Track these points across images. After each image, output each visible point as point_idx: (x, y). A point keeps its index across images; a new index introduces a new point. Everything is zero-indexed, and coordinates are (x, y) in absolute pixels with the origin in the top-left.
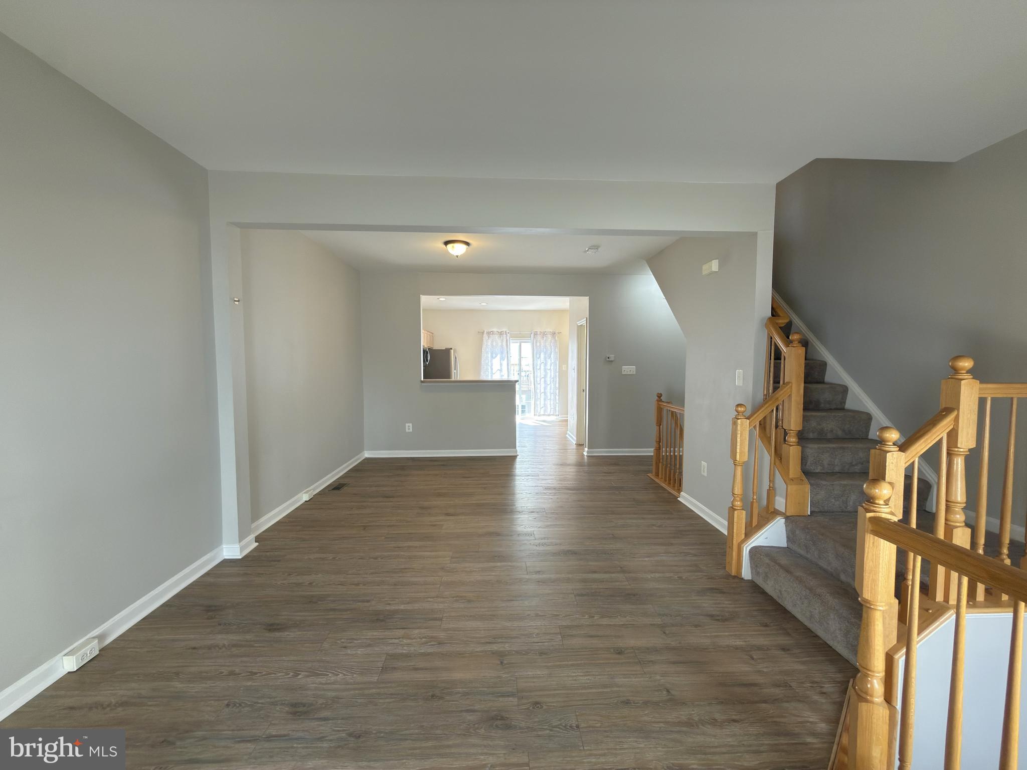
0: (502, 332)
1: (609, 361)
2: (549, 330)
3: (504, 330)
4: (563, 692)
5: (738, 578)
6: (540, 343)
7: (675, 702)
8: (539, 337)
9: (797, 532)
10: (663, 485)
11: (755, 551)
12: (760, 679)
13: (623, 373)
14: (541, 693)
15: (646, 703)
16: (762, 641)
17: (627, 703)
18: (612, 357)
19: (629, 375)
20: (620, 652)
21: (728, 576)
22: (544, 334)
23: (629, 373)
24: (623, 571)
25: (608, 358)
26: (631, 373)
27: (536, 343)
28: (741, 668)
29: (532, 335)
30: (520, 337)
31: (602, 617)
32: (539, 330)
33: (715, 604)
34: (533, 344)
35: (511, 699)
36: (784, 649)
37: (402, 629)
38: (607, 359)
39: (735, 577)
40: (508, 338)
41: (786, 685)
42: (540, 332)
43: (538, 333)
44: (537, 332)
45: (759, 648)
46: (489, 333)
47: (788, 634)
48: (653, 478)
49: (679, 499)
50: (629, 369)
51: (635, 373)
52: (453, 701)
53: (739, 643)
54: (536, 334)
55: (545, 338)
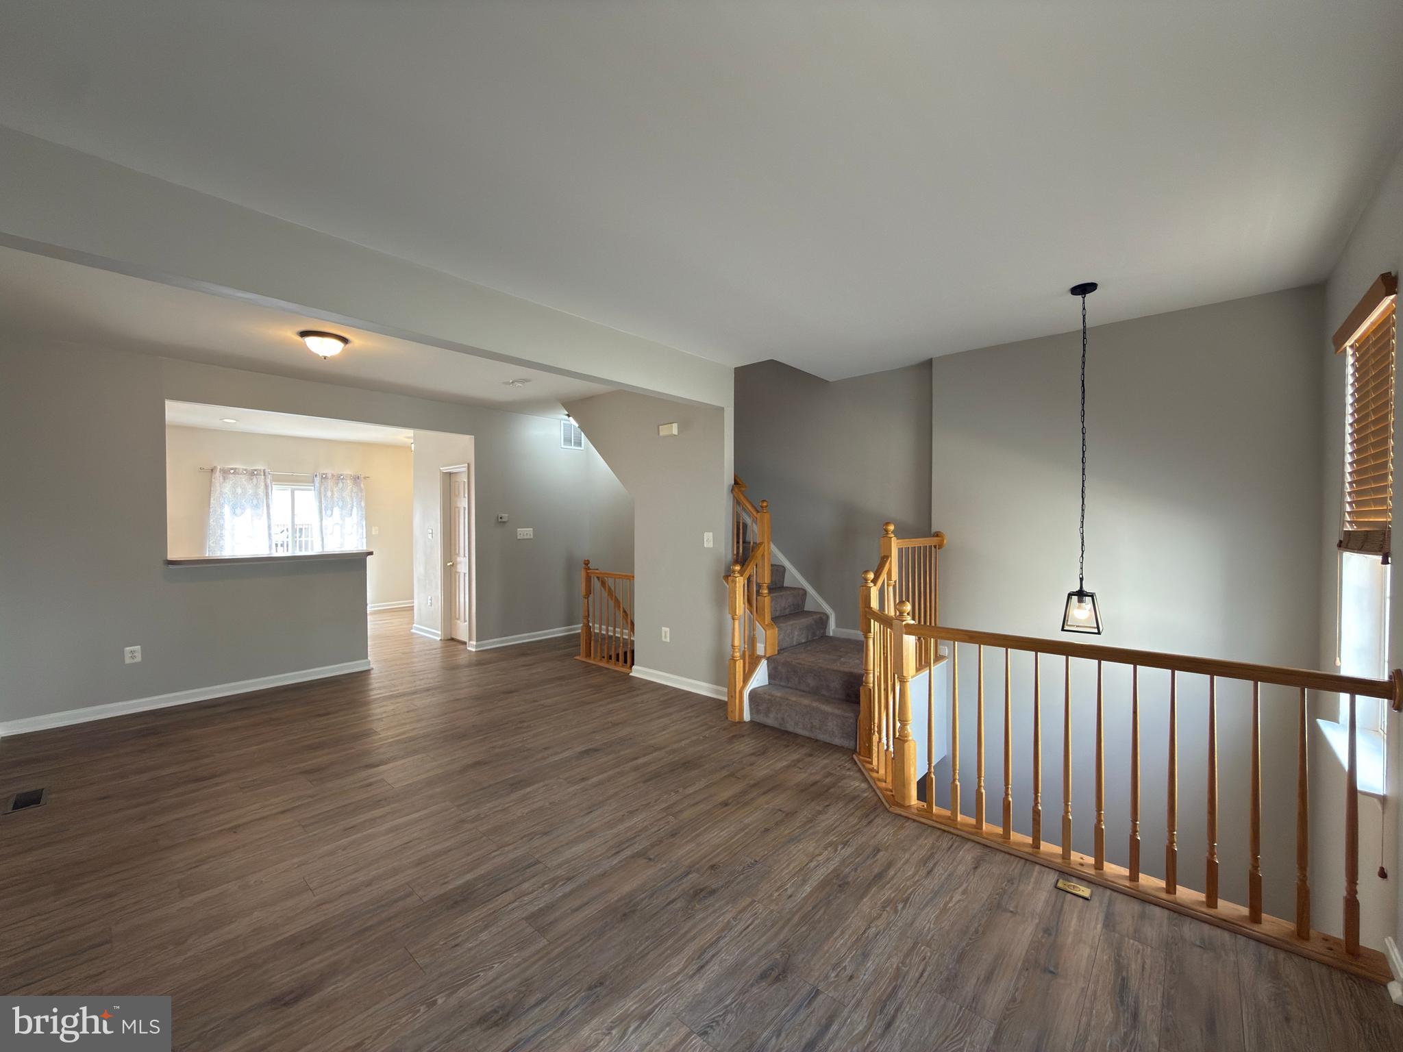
0: (256, 470)
1: (501, 522)
2: (348, 472)
3: (260, 467)
4: (721, 849)
5: (741, 722)
6: (332, 491)
7: (791, 815)
8: (330, 483)
9: (780, 668)
10: (602, 664)
11: (754, 695)
12: (817, 778)
13: (519, 538)
14: (707, 859)
15: (777, 824)
16: (795, 756)
17: (767, 830)
18: (505, 516)
19: (527, 539)
20: (726, 804)
21: (735, 724)
22: (338, 478)
23: (526, 537)
24: (657, 749)
25: (501, 518)
26: (528, 537)
27: (325, 491)
28: (800, 777)
29: (317, 480)
30: (292, 480)
31: (685, 788)
32: (329, 472)
33: (747, 745)
34: (320, 493)
35: (690, 876)
36: (811, 755)
37: (505, 892)
38: (500, 520)
39: (739, 722)
40: (269, 481)
41: (829, 774)
42: (333, 475)
43: (329, 476)
44: (326, 474)
45: (799, 761)
46: (225, 472)
47: (803, 746)
48: (584, 660)
49: (631, 674)
50: (525, 532)
51: (532, 537)
52: (648, 906)
53: (785, 763)
54: (324, 478)
55: (341, 485)
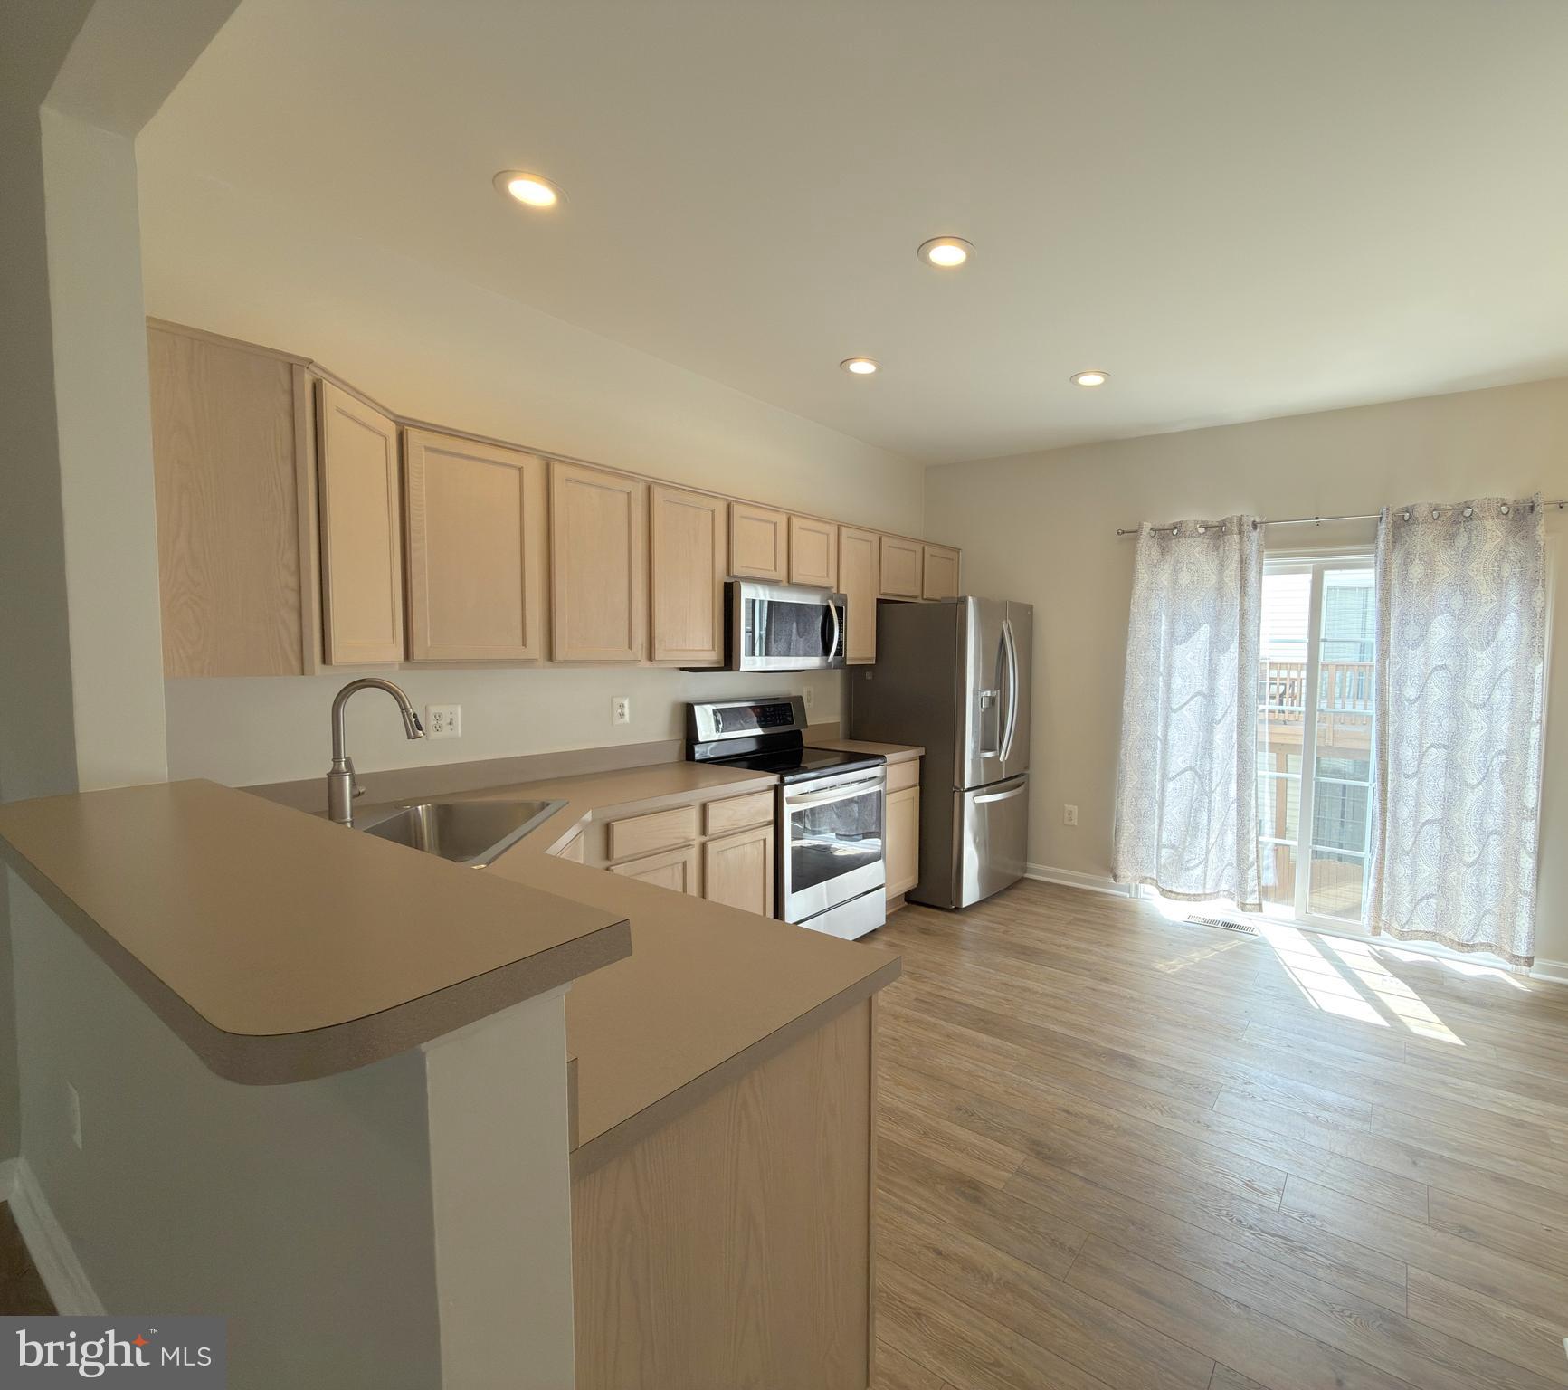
0: (1225, 523)
2: (1492, 492)
3: (1237, 514)
8: (1423, 538)
22: (1456, 518)
27: (1406, 564)
29: (1385, 529)
30: (1318, 542)
32: (1422, 500)
42: (1436, 512)
43: (1422, 512)
44: (1410, 510)
46: (1161, 537)
54: (1403, 523)
55: (1462, 540)
